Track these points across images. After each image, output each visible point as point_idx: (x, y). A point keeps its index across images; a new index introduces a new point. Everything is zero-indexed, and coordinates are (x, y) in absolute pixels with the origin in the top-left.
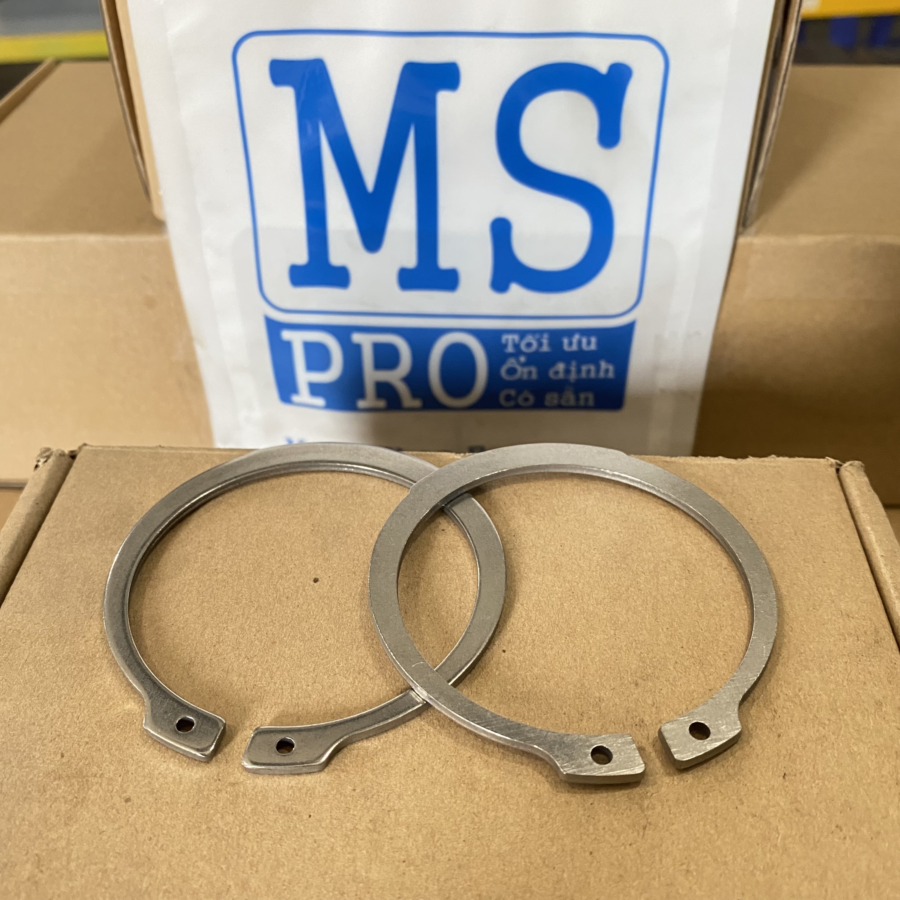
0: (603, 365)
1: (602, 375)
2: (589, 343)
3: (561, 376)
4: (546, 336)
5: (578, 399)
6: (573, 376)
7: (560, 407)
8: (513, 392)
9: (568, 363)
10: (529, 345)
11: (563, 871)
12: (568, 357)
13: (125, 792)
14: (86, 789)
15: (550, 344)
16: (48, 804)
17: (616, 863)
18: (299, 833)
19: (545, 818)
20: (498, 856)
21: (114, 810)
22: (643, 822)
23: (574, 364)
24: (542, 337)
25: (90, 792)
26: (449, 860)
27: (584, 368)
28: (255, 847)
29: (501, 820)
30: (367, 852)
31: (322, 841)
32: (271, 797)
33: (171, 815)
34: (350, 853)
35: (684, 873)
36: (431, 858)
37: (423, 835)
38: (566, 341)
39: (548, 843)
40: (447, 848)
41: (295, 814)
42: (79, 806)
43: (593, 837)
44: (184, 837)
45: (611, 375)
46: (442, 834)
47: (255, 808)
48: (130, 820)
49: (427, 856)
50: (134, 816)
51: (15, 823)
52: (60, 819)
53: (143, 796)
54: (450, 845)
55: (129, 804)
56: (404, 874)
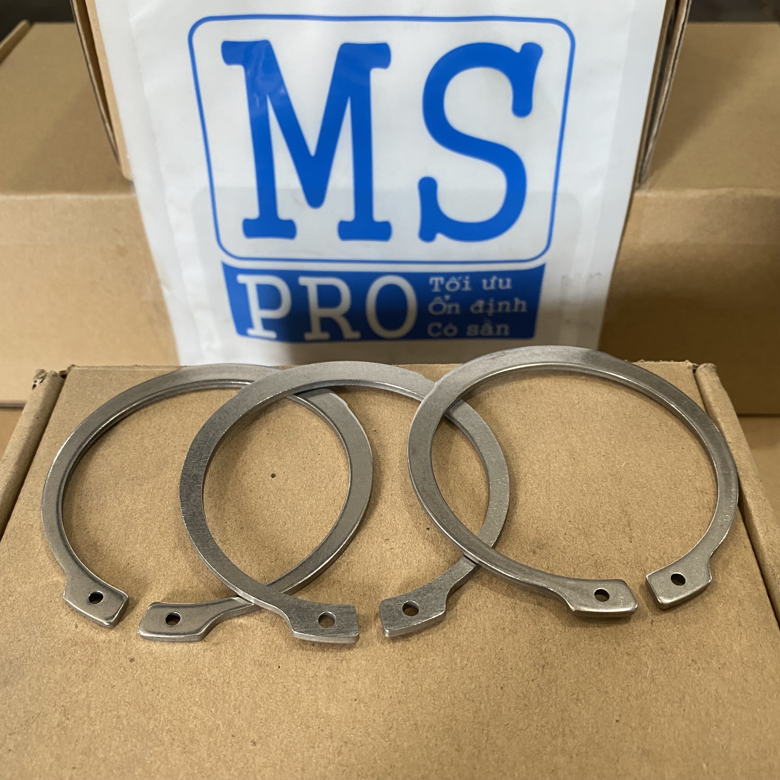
0: (517, 301)
1: (516, 309)
2: (505, 283)
3: (481, 311)
4: (467, 278)
5: (495, 330)
6: (491, 311)
7: (479, 336)
8: (439, 325)
9: (487, 300)
10: (453, 285)
11: (481, 703)
12: (487, 295)
13: (130, 653)
14: (98, 652)
15: (471, 285)
16: (69, 666)
17: (521, 695)
18: (271, 681)
19: (465, 662)
20: (429, 693)
21: (122, 669)
22: (542, 662)
23: (492, 300)
24: (464, 278)
25: (101, 654)
26: (391, 697)
27: (501, 304)
28: (237, 693)
29: (431, 665)
30: (326, 694)
31: (289, 686)
32: (247, 653)
33: (168, 670)
34: (311, 695)
35: (575, 701)
36: (377, 696)
37: (369, 679)
38: (485, 282)
39: (468, 682)
40: (388, 688)
41: (267, 665)
42: (93, 666)
43: (504, 675)
44: (179, 688)
45: (524, 309)
46: (384, 677)
47: (235, 663)
48: (135, 676)
49: (373, 695)
50: (139, 672)
51: (43, 682)
52: (79, 677)
53: (144, 657)
54: (391, 686)
55: (134, 663)
56: (356, 710)
